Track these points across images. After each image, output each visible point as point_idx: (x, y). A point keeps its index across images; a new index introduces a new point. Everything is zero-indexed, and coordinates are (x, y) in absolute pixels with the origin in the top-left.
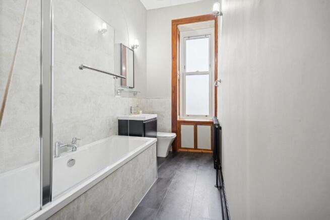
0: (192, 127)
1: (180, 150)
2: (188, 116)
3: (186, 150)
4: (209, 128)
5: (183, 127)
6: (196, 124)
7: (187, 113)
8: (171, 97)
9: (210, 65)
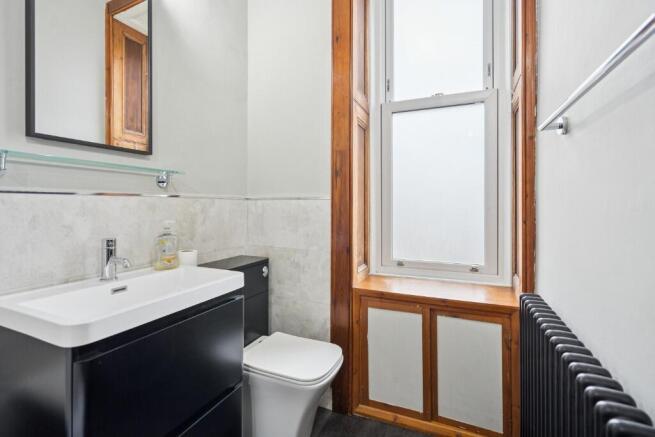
0: (416, 320)
1: (362, 409)
2: (400, 264)
3: (389, 416)
4: (494, 331)
5: (375, 315)
6: (432, 309)
7: (397, 255)
8: (328, 197)
9: (490, 70)
